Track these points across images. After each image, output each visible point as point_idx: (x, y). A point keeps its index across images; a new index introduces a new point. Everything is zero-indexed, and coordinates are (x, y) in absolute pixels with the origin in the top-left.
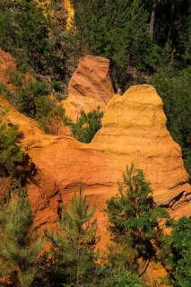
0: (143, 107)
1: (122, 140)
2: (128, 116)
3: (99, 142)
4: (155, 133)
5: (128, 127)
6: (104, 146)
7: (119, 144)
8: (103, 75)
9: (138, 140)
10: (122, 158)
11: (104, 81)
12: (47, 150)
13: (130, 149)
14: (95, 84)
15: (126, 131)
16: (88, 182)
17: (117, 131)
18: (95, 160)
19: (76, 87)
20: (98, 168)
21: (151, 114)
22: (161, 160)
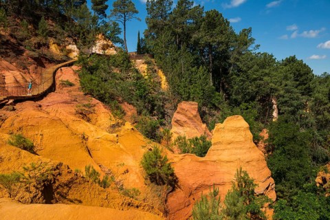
0: (237, 130)
1: (226, 152)
2: (229, 136)
3: (211, 155)
4: (248, 146)
5: (229, 144)
6: (215, 158)
7: (225, 156)
8: (195, 113)
9: (238, 151)
10: (228, 164)
11: (195, 116)
12: (178, 165)
13: (233, 158)
14: (190, 118)
15: (229, 146)
16: (209, 184)
17: (222, 147)
18: (210, 168)
19: (177, 121)
20: (213, 174)
21: (243, 133)
22: (254, 163)
